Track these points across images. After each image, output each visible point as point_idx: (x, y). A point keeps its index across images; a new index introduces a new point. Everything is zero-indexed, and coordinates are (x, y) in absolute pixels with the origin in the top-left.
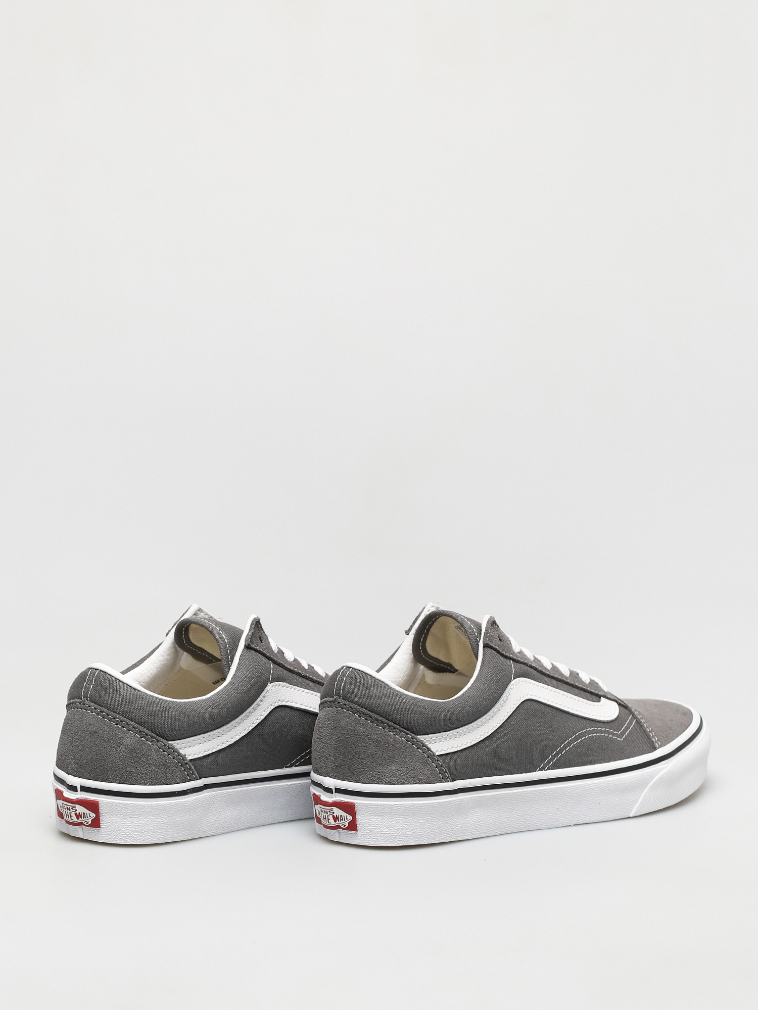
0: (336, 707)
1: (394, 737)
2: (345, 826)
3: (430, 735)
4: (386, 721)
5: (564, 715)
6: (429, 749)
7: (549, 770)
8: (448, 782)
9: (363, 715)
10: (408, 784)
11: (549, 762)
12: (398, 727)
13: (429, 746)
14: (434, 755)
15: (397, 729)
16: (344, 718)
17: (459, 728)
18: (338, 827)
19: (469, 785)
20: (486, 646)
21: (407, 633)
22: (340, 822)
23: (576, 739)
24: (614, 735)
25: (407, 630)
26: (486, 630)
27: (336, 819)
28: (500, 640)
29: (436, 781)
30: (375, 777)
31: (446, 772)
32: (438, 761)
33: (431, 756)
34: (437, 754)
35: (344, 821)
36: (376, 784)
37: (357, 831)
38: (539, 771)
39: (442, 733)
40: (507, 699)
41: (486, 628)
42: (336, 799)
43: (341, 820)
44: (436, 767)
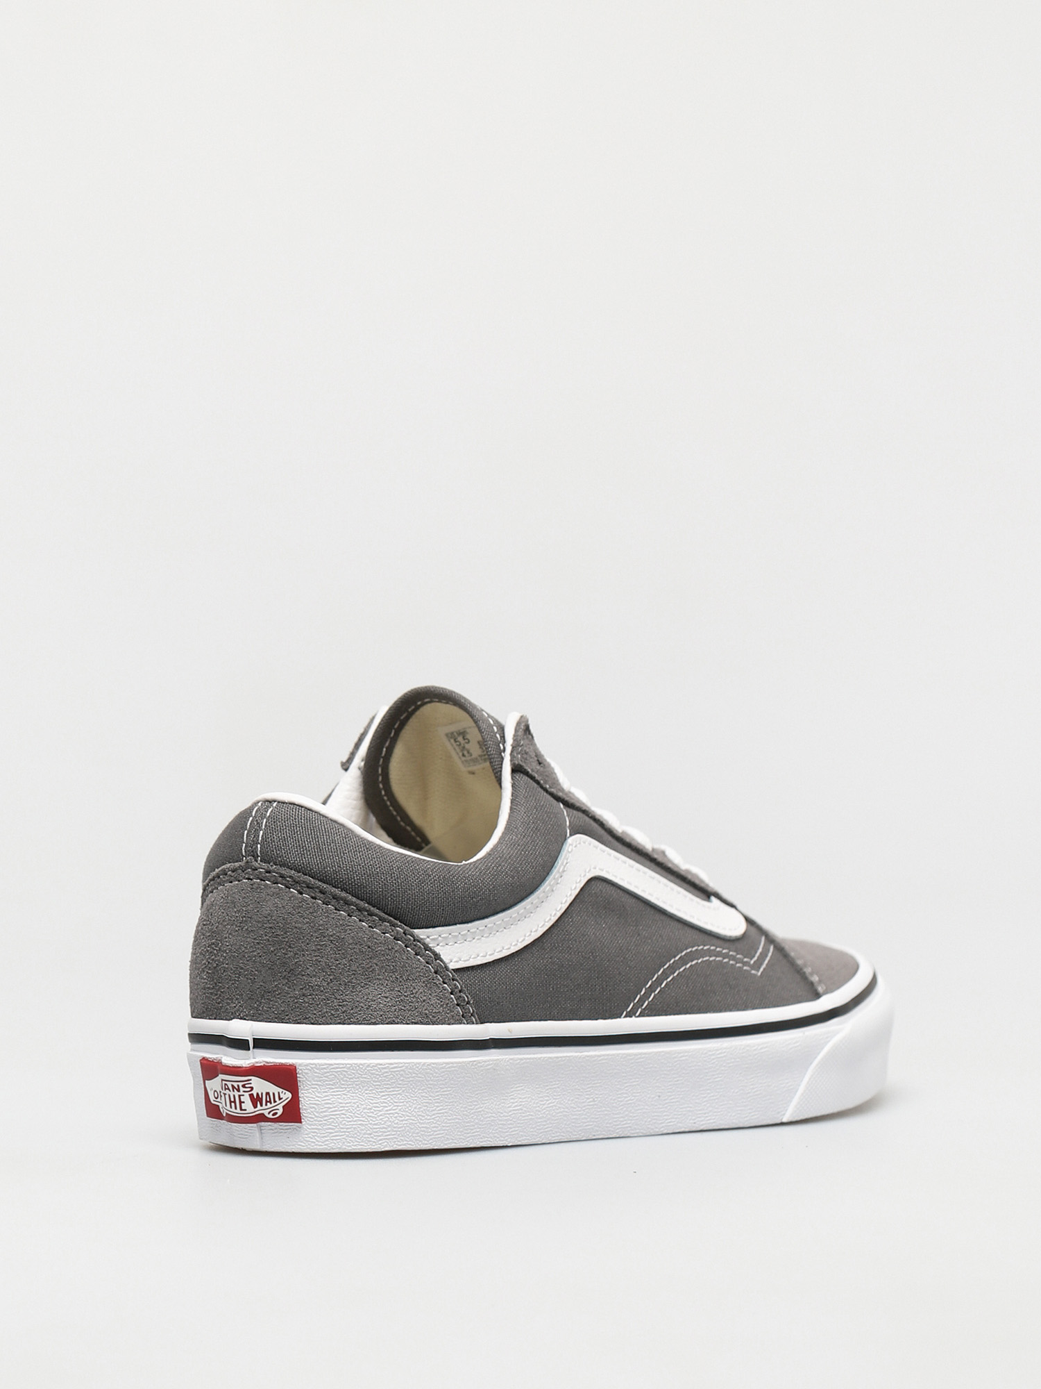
0: (248, 879)
1: (370, 931)
2: (276, 1114)
3: (437, 929)
4: (354, 899)
5: (658, 916)
6: (437, 956)
7: (643, 1016)
8: (473, 1023)
9: (308, 890)
10: (402, 1023)
11: (642, 1001)
12: (377, 911)
13: (437, 949)
14: (447, 968)
15: (376, 915)
16: (268, 898)
17: (487, 917)
18: (260, 1118)
19: (510, 1034)
20: (516, 770)
21: (346, 766)
22: (264, 1107)
23: (684, 961)
24: (745, 964)
25: (344, 760)
26: (514, 740)
27: (256, 1100)
28: (540, 764)
29: (452, 1021)
30: (337, 1010)
31: (468, 1003)
32: (453, 980)
33: (442, 969)
34: (452, 966)
35: (273, 1104)
36: (339, 1023)
37: (301, 1122)
38: (625, 1017)
39: (458, 925)
40: (564, 871)
41: (514, 736)
42: (257, 1060)
43: (267, 1102)
44: (452, 993)
